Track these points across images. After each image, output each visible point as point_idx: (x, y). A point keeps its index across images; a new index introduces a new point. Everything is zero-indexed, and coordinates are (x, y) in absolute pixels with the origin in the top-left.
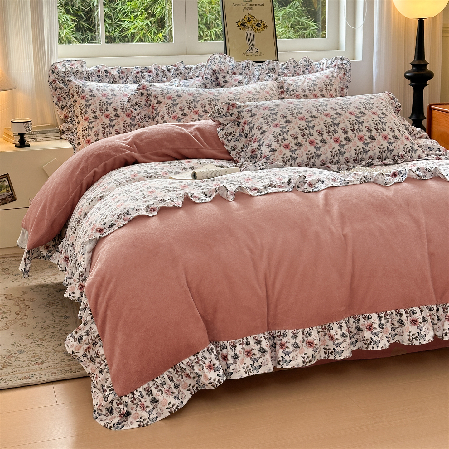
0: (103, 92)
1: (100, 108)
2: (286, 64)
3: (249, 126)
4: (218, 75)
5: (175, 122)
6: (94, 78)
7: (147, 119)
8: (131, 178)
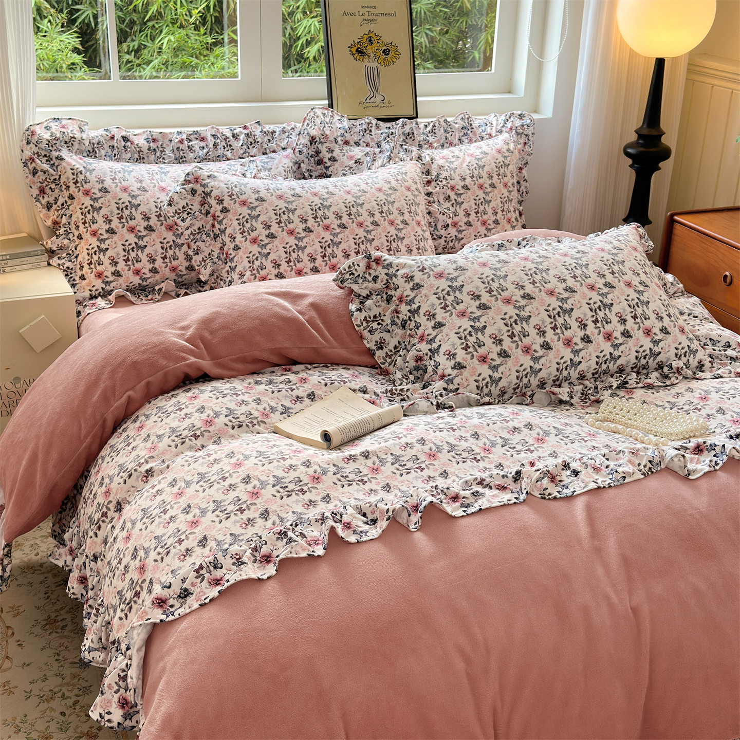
0: (123, 183)
1: (119, 214)
2: (432, 124)
3: (409, 308)
4: (320, 146)
5: (255, 249)
6: (103, 153)
7: (204, 237)
8: (202, 429)
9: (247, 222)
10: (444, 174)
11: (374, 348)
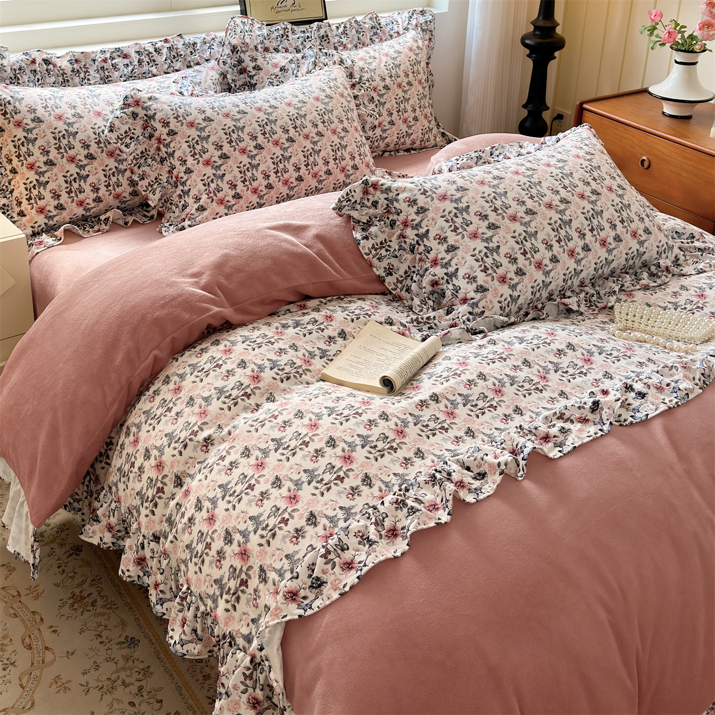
0: (56, 111)
1: (56, 144)
4: (242, 55)
5: (209, 171)
6: (26, 78)
7: (149, 161)
8: (252, 386)
9: (198, 144)
10: (366, 76)
11: (384, 274)
